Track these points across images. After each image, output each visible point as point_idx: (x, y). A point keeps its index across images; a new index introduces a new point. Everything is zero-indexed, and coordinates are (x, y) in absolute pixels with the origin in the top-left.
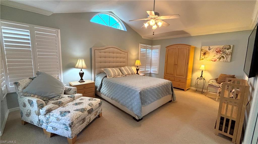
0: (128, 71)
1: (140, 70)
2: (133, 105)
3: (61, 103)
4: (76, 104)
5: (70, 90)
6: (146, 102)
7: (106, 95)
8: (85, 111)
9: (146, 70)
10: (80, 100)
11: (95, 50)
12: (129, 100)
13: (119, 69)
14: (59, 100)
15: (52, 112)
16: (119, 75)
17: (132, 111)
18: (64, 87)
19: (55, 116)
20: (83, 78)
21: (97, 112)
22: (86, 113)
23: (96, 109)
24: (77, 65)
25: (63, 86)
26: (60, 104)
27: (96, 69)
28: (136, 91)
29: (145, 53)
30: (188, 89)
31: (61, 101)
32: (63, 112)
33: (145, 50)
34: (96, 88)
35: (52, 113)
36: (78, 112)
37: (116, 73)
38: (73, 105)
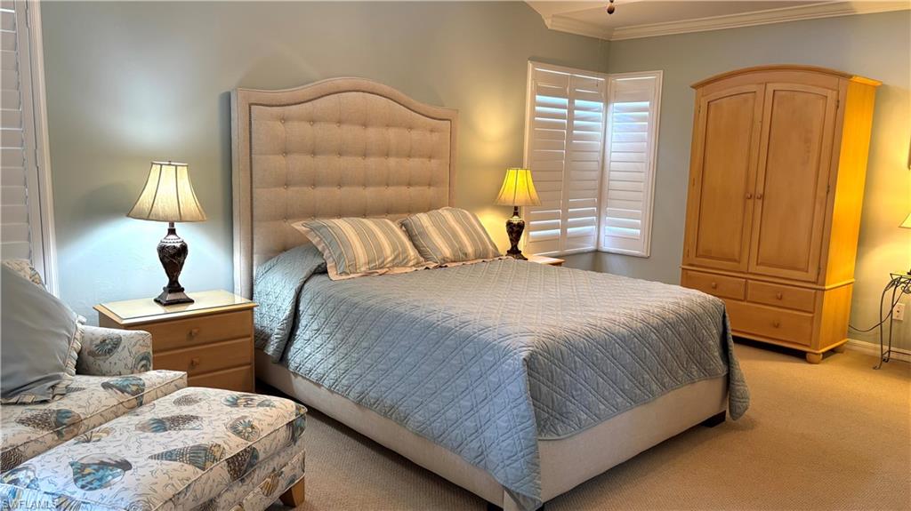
0: (455, 235)
1: (531, 233)
2: (487, 434)
3: (66, 421)
4: (160, 425)
5: (110, 346)
6: (563, 416)
7: (327, 383)
8: (215, 459)
9: (569, 230)
10: (179, 402)
11: (250, 105)
12: (466, 403)
13: (403, 225)
14: (53, 406)
15: (26, 468)
16: (400, 261)
17: (486, 467)
18: (74, 330)
19: (44, 486)
20: (182, 279)
21: (277, 474)
22: (220, 472)
23: (271, 457)
24: (145, 200)
25: (66, 324)
26: (64, 427)
27: (255, 224)
28: (506, 353)
29: (561, 126)
30: (833, 351)
31: (68, 412)
32: (89, 465)
33: (565, 101)
34: (261, 339)
35: (30, 473)
36: (176, 464)
37: (380, 249)
38: (143, 428)
